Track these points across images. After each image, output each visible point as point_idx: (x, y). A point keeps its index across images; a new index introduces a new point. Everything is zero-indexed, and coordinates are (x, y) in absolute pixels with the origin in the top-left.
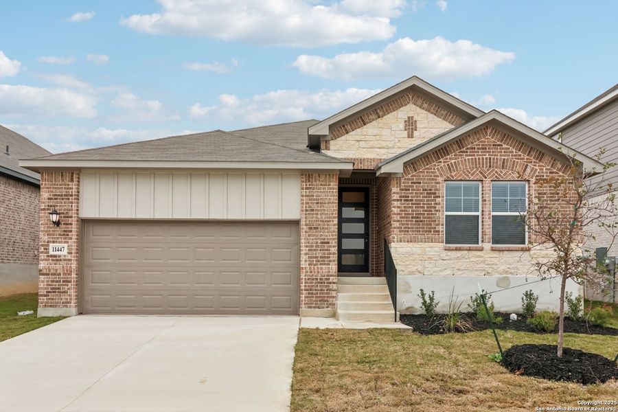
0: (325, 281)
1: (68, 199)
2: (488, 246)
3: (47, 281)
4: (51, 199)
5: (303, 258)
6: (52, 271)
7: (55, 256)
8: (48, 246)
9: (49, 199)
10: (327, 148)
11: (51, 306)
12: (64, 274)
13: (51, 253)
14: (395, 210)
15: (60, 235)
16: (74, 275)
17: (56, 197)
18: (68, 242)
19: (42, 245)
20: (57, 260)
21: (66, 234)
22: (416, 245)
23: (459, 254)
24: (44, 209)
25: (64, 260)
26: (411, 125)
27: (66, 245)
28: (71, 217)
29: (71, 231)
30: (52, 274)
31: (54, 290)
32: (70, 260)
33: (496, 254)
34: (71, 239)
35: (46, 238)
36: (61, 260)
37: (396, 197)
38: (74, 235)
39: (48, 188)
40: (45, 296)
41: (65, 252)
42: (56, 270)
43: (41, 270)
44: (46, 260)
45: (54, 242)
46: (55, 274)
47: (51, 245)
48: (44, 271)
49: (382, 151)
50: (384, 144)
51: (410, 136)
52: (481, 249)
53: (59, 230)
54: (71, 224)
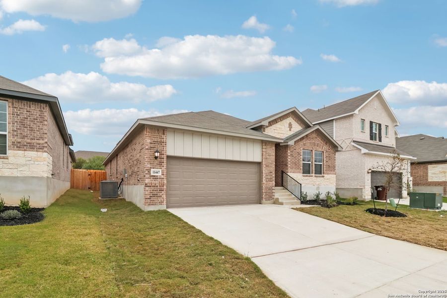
0: (271, 189)
1: (162, 144)
2: (314, 175)
3: (150, 191)
4: (152, 143)
5: (264, 179)
6: (153, 185)
7: (155, 176)
8: (150, 170)
9: (150, 143)
10: (264, 131)
11: (152, 205)
12: (160, 186)
13: (152, 174)
14: (289, 160)
15: (157, 164)
16: (165, 187)
17: (154, 142)
18: (161, 169)
19: (147, 170)
20: (156, 178)
21: (161, 164)
22: (295, 174)
23: (306, 178)
24: (148, 149)
25: (160, 178)
26: (290, 125)
27: (160, 170)
28: (164, 154)
29: (163, 162)
30: (153, 186)
31: (154, 195)
32: (163, 178)
33: (315, 178)
34: (163, 166)
35: (149, 166)
36: (158, 178)
37: (289, 154)
38: (165, 164)
39: (149, 137)
40: (149, 199)
41: (160, 174)
42: (156, 184)
43: (146, 184)
44: (149, 178)
45: (153, 168)
46: (154, 186)
47: (152, 169)
48: (148, 185)
49: (282, 135)
50: (283, 132)
51: (290, 130)
52: (312, 176)
53: (156, 162)
54: (163, 158)
